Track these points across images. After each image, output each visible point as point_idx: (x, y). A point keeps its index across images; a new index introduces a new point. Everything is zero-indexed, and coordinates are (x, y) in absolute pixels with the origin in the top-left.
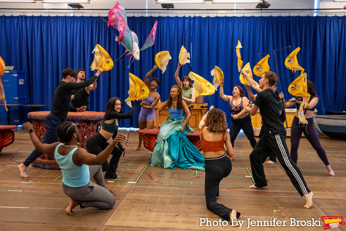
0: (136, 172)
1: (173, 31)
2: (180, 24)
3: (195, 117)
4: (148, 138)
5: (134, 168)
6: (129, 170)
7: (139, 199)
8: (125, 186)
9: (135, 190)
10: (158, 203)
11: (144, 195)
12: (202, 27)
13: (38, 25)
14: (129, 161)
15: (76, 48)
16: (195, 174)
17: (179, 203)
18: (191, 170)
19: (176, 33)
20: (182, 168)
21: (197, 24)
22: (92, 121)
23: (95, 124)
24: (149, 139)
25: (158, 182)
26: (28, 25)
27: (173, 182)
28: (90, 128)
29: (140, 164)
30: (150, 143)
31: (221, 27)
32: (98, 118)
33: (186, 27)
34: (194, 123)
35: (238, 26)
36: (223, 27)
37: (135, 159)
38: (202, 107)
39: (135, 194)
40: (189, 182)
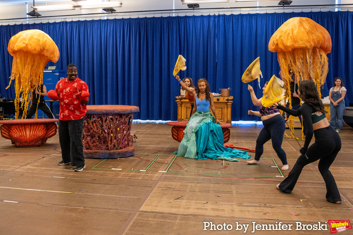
0: (166, 162)
1: (199, 29)
2: (206, 23)
3: (221, 109)
4: (176, 130)
5: (165, 159)
6: (159, 160)
7: (170, 187)
8: (156, 175)
9: (166, 179)
10: (188, 191)
11: (175, 184)
12: (226, 24)
13: (76, 28)
14: (159, 151)
15: (109, 48)
16: (223, 164)
17: (208, 191)
18: (219, 160)
19: (202, 30)
20: (212, 159)
21: (221, 21)
22: (124, 114)
23: (127, 117)
24: (178, 131)
25: (186, 171)
26: (68, 29)
27: (201, 171)
28: (123, 120)
29: (170, 154)
30: (178, 134)
31: (245, 24)
32: (129, 112)
33: (211, 25)
34: (220, 116)
35: (261, 22)
36: (247, 23)
37: (165, 150)
38: (228, 100)
39: (166, 183)
40: (217, 171)
